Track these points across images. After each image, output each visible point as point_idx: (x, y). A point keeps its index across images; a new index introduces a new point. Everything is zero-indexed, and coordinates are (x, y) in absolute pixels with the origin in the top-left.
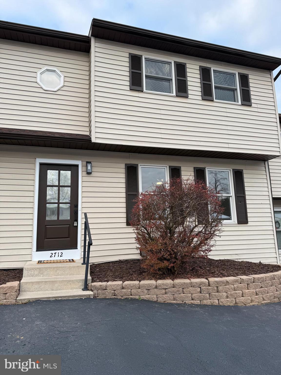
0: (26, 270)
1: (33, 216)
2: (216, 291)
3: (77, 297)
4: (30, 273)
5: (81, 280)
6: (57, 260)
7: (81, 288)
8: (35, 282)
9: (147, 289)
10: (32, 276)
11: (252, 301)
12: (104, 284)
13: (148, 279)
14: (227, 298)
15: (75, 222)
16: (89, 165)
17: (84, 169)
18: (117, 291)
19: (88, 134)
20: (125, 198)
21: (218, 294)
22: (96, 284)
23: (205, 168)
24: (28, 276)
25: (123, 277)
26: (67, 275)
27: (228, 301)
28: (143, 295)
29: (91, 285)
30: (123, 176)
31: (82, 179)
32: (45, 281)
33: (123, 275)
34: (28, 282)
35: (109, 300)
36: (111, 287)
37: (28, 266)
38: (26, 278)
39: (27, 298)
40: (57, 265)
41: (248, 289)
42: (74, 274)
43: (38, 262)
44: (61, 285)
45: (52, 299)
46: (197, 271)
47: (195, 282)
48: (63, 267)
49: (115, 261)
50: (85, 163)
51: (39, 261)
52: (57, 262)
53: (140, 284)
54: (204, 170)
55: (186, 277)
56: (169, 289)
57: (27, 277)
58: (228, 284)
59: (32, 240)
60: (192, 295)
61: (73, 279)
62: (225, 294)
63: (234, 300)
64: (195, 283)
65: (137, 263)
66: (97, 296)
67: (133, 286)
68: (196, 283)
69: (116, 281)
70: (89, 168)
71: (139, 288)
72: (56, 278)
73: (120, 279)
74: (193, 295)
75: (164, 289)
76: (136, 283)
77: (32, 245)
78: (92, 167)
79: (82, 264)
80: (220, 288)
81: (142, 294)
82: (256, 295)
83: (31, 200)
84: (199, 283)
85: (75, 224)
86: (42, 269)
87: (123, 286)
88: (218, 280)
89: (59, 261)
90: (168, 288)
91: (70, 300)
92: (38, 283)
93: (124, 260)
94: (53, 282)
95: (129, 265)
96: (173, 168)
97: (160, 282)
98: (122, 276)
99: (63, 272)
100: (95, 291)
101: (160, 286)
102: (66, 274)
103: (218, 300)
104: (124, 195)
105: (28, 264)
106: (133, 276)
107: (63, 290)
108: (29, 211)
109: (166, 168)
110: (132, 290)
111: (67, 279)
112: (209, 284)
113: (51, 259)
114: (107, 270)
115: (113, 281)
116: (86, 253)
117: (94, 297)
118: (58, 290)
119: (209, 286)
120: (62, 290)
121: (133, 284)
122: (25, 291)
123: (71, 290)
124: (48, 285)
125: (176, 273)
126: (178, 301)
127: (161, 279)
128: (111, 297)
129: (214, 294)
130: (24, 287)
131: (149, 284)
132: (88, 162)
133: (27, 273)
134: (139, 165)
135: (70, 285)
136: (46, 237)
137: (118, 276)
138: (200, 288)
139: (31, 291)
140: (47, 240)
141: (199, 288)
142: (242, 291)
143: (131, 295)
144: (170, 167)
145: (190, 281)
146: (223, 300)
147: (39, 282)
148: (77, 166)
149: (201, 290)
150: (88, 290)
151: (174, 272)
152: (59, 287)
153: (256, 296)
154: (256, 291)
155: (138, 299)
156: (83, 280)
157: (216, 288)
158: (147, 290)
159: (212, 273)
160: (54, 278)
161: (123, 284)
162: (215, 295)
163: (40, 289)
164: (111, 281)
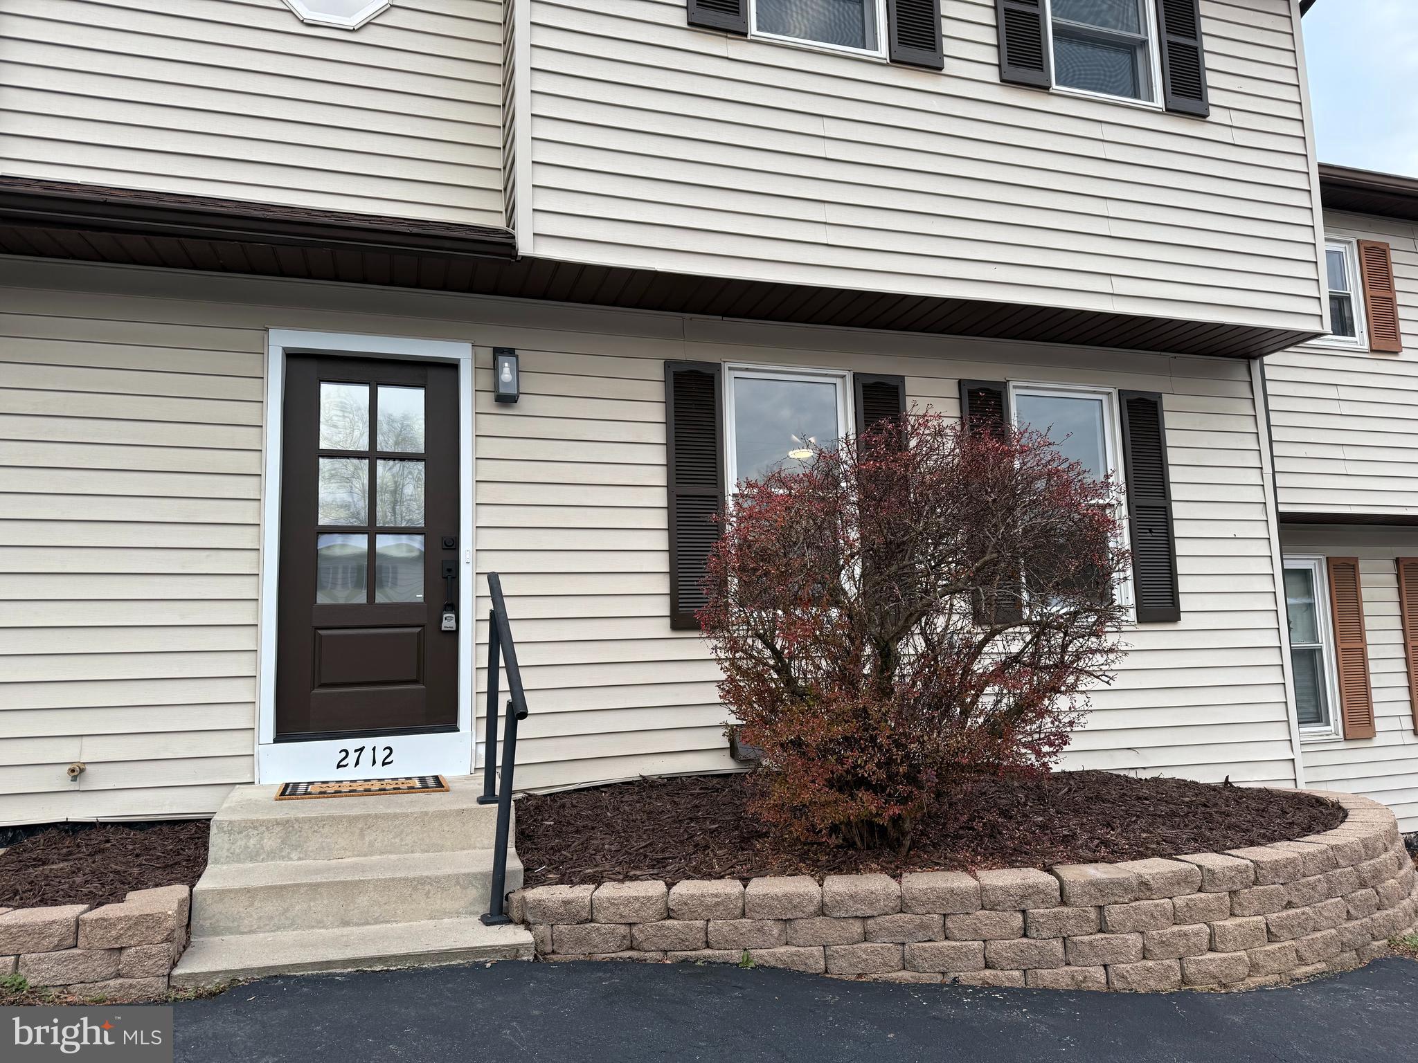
0: (224, 832)
1: (259, 588)
2: (1095, 928)
3: (457, 958)
4: (241, 843)
5: (475, 876)
6: (366, 781)
7: (477, 913)
8: (261, 888)
9: (779, 920)
10: (253, 858)
11: (1254, 968)
12: (582, 892)
13: (782, 872)
14: (1144, 958)
15: (445, 616)
16: (506, 364)
17: (486, 380)
18: (641, 926)
19: (499, 222)
20: (664, 513)
21: (1104, 942)
22: (544, 897)
23: (1004, 385)
24: (234, 857)
25: (665, 858)
26: (412, 852)
27: (1148, 970)
28: (761, 943)
29: (524, 898)
30: (657, 413)
31: (476, 424)
32: (311, 884)
33: (663, 851)
34: (230, 891)
35: (605, 972)
36: (612, 910)
37: (233, 810)
38: (225, 867)
39: (220, 968)
40: (364, 804)
41: (1232, 915)
42: (440, 849)
43: (283, 793)
44: (386, 898)
45: (343, 971)
46: (993, 831)
47: (1000, 884)
48: (396, 816)
49: (623, 783)
50: (487, 355)
51: (287, 785)
52: (366, 790)
53: (748, 898)
54: (1000, 393)
55: (951, 860)
56: (879, 919)
57: (228, 863)
58: (1148, 893)
59: (257, 690)
60: (985, 948)
61: (439, 873)
62: (1134, 939)
63: (1175, 964)
64: (999, 893)
65: (717, 791)
66: (549, 948)
67: (718, 904)
68: (1005, 890)
69: (636, 878)
70: (506, 374)
71: (743, 915)
72: (363, 866)
73: (655, 871)
74: (994, 946)
75: (857, 917)
76: (728, 890)
77: (256, 717)
78: (518, 372)
79: (482, 801)
80: (1115, 913)
81: (758, 939)
82: (1270, 941)
83: (246, 513)
84: (1020, 892)
85: (448, 624)
86: (296, 826)
87: (671, 905)
88: (1105, 876)
89: (377, 786)
90: (875, 913)
91: (427, 973)
92: (277, 891)
93: (660, 777)
94: (349, 889)
95: (685, 802)
96: (872, 381)
97: (838, 885)
98: (660, 856)
99: (394, 838)
100: (543, 929)
101: (840, 904)
102: (407, 845)
103: (1105, 966)
104: (660, 498)
105: (234, 799)
106: (711, 854)
107: (395, 925)
108: (242, 563)
109: (838, 381)
110: (711, 924)
111: (412, 874)
112: (1061, 895)
113: (343, 775)
114: (590, 824)
115: (622, 881)
116: (500, 748)
117: (535, 956)
118: (370, 924)
119: (1063, 901)
120: (388, 922)
121: (716, 896)
122: (216, 931)
123: (432, 923)
124: (325, 902)
125: (907, 843)
126: (925, 972)
127: (838, 870)
128: (613, 955)
129: (1086, 938)
130: (208, 912)
131: (789, 897)
132: (498, 352)
133: (227, 846)
134: (726, 366)
135: (428, 897)
136: (316, 683)
137: (646, 856)
138: (1024, 912)
139: (242, 929)
140: (321, 694)
141: (1019, 916)
142: (1209, 926)
143: (708, 945)
144: (856, 377)
145: (976, 883)
146: (1128, 967)
147: (282, 887)
148: (452, 367)
149: (1025, 921)
150: (510, 921)
151: (898, 839)
152: (377, 911)
153: (1270, 948)
154: (1267, 924)
155: (737, 965)
156: (484, 875)
157: (1093, 915)
158: (780, 925)
159: (1062, 841)
160: (354, 868)
161: (672, 897)
162: (1091, 944)
163: (287, 918)
164: (614, 880)
